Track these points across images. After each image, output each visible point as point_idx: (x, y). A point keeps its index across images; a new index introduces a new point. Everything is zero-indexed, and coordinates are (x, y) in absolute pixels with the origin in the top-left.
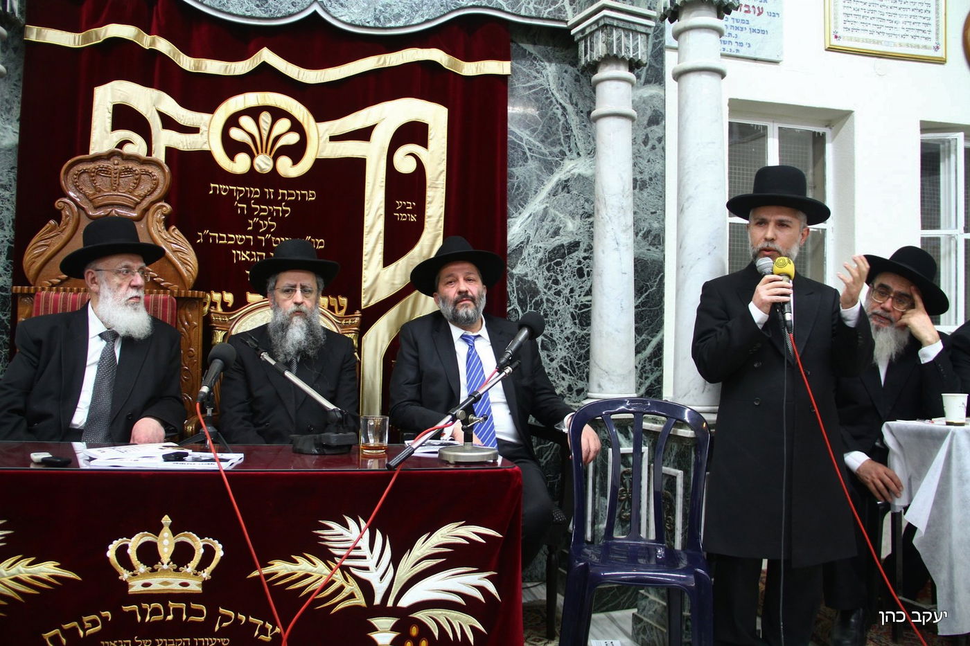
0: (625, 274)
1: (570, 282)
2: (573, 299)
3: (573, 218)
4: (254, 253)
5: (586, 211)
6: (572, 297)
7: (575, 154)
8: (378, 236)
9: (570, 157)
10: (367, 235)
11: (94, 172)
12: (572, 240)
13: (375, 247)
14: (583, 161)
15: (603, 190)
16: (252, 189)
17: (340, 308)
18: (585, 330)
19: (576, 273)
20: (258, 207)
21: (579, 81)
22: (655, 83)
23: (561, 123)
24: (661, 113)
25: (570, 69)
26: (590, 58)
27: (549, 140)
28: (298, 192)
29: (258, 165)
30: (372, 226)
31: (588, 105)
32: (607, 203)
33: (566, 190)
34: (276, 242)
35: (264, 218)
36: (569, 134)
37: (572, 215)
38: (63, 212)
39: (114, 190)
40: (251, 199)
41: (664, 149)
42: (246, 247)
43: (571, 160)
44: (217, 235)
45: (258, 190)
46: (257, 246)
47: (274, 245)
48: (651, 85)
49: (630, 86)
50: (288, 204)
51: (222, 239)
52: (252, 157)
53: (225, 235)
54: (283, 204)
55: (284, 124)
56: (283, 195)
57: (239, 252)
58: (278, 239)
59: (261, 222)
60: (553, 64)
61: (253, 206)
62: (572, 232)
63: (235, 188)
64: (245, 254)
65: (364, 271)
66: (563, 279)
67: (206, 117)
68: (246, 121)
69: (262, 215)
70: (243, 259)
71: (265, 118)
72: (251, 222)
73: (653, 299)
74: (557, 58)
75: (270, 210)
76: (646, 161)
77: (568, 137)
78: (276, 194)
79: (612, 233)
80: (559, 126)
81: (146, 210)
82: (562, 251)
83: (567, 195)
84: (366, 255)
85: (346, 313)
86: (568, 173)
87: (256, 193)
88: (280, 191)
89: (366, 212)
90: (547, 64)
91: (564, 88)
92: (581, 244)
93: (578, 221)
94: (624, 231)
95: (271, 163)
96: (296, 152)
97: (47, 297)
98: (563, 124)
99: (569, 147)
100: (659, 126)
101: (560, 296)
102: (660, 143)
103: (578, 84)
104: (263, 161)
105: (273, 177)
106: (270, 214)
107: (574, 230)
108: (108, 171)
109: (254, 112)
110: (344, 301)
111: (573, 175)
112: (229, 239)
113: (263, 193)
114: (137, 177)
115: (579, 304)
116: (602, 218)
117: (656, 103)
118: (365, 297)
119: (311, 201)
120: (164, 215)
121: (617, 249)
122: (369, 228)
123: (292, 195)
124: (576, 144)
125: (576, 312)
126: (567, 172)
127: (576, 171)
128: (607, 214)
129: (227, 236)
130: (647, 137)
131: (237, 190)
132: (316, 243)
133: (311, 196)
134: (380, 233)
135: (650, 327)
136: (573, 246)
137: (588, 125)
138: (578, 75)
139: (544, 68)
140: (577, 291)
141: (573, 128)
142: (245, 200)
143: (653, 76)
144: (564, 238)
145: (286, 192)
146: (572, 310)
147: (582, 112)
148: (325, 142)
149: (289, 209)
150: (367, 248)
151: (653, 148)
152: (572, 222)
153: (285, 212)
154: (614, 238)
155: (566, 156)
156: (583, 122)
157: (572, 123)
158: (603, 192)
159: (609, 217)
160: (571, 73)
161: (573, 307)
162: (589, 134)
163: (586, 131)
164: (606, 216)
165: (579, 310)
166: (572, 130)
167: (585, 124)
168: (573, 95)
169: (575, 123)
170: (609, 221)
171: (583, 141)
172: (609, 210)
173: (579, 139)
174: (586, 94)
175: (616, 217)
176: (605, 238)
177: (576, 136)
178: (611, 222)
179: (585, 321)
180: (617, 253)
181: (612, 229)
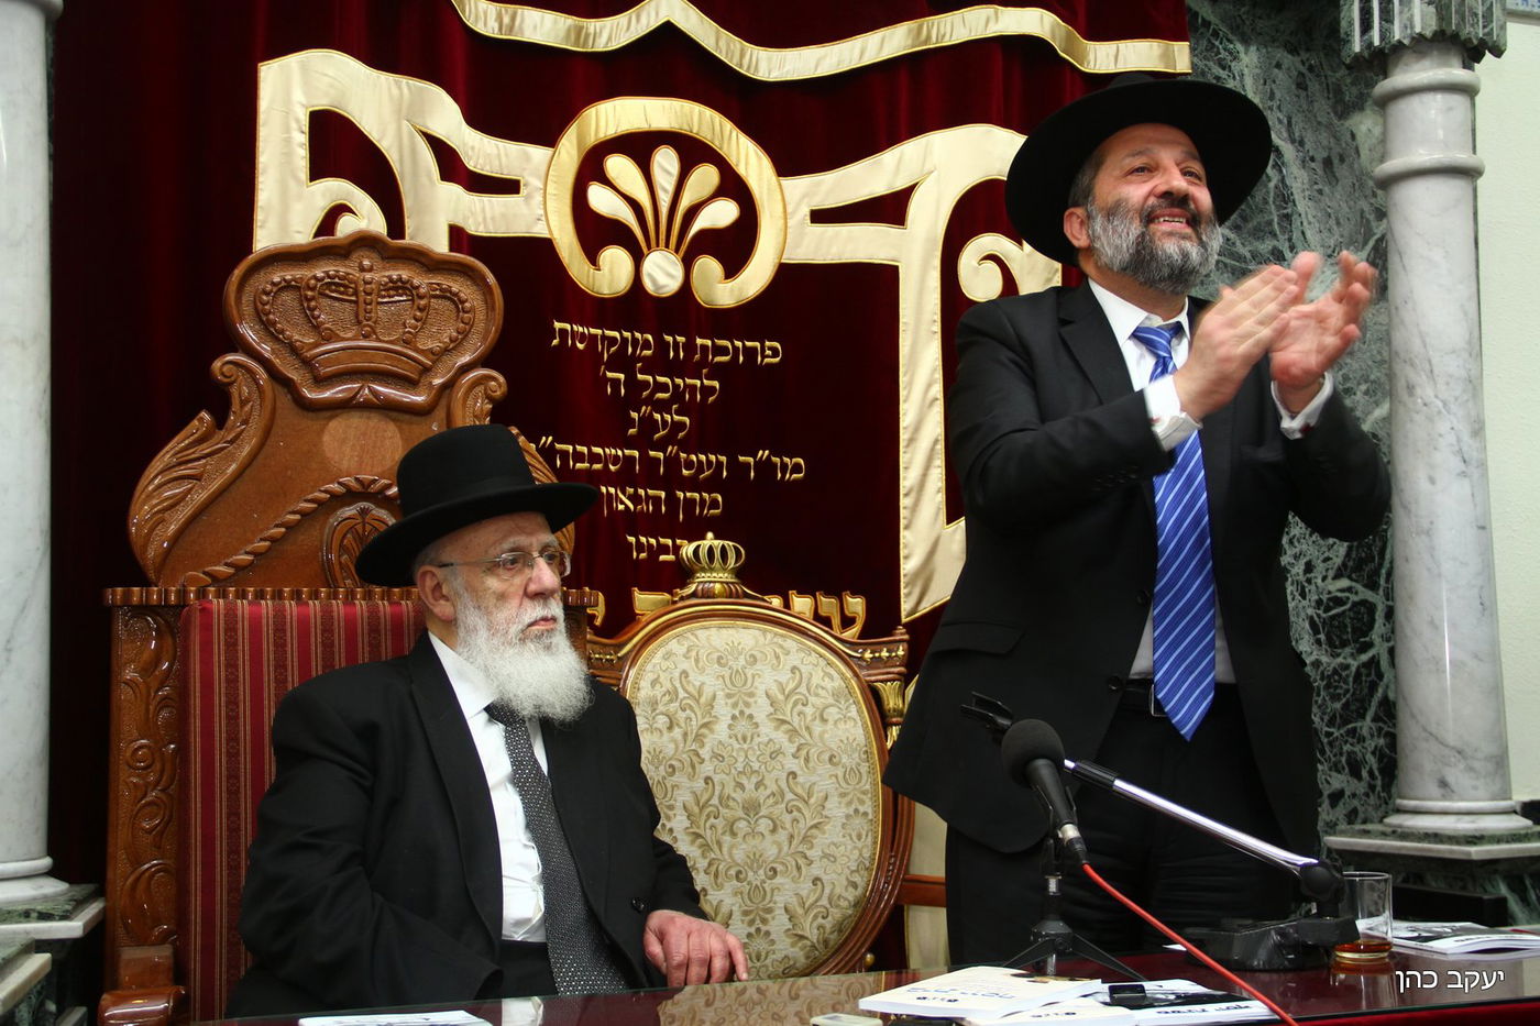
1: (1304, 547)
2: (1313, 587)
4: (641, 492)
6: (1309, 581)
8: (933, 449)
10: (907, 446)
11: (313, 289)
13: (925, 475)
16: (638, 335)
17: (847, 622)
18: (1338, 655)
20: (650, 378)
21: (1306, 89)
23: (1272, 185)
25: (1288, 60)
26: (1382, 38)
27: (1250, 225)
28: (739, 344)
29: (650, 275)
30: (917, 428)
31: (1325, 143)
32: (1436, 371)
34: (689, 465)
35: (663, 407)
36: (1289, 211)
38: (234, 390)
39: (366, 337)
40: (635, 358)
42: (625, 478)
44: (570, 448)
45: (650, 337)
46: (649, 476)
47: (685, 472)
50: (716, 372)
51: (579, 457)
52: (638, 258)
53: (585, 449)
54: (705, 371)
55: (705, 177)
56: (704, 347)
57: (612, 490)
58: (694, 457)
59: (657, 416)
60: (1253, 48)
61: (639, 376)
63: (599, 332)
64: (624, 493)
65: (903, 533)
66: (1291, 542)
67: (538, 153)
68: (620, 167)
69: (659, 400)
70: (621, 507)
71: (666, 161)
72: (635, 415)
74: (1260, 34)
75: (676, 387)
77: (1287, 217)
78: (690, 347)
79: (1452, 438)
80: (1268, 192)
81: (449, 386)
84: (906, 495)
85: (863, 634)
87: (646, 345)
88: (699, 341)
89: (903, 393)
90: (1240, 47)
91: (1275, 104)
95: (679, 272)
96: (734, 246)
97: (231, 613)
98: (1276, 187)
99: (1290, 240)
103: (1303, 94)
104: (659, 267)
105: (683, 308)
106: (677, 394)
108: (346, 287)
109: (639, 146)
110: (856, 605)
112: (594, 458)
113: (662, 347)
114: (423, 302)
115: (1325, 597)
116: (1425, 405)
118: (908, 595)
119: (768, 365)
120: (491, 399)
121: (1463, 474)
122: (910, 430)
123: (723, 351)
124: (1303, 233)
125: (1318, 615)
129: (590, 450)
131: (604, 337)
132: (784, 467)
133: (770, 352)
134: (936, 442)
137: (1327, 189)
138: (1303, 75)
139: (1236, 58)
140: (1320, 567)
141: (1296, 197)
142: (621, 361)
145: (709, 343)
146: (1310, 611)
147: (1312, 159)
148: (802, 223)
149: (716, 384)
150: (907, 479)
153: (707, 391)
154: (1457, 448)
155: (1285, 260)
156: (1316, 183)
157: (1294, 185)
158: (1425, 346)
159: (1442, 401)
160: (1289, 69)
161: (1313, 604)
162: (1329, 210)
163: (1322, 205)
164: (1435, 400)
165: (1325, 612)
166: (1294, 201)
167: (1320, 186)
168: (1293, 121)
169: (1300, 185)
170: (1443, 410)
171: (1317, 225)
172: (1441, 387)
173: (1310, 223)
174: (1319, 119)
175: (1459, 401)
176: (1435, 449)
177: (1303, 216)
178: (1448, 413)
179: (1337, 636)
180: (1466, 483)
181: (1452, 428)
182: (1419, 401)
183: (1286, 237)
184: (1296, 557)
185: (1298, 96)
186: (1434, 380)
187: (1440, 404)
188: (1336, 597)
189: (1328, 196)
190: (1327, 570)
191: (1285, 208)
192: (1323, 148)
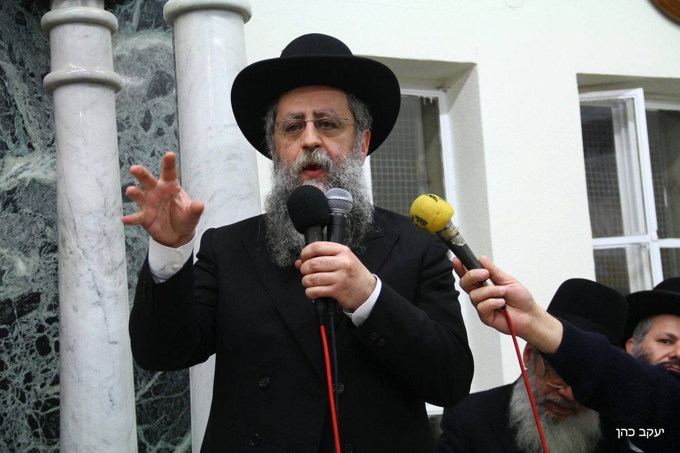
0: (116, 343)
1: (25, 363)
2: (32, 393)
3: (26, 253)
5: (49, 241)
6: (28, 388)
7: (24, 147)
9: (15, 152)
12: (26, 291)
14: (39, 158)
15: (70, 206)
18: (52, 444)
19: (34, 347)
21: (25, 24)
22: (156, 27)
24: (169, 76)
32: (78, 228)
33: (10, 207)
36: (12, 113)
37: (25, 250)
41: (176, 134)
43: (17, 156)
48: (149, 30)
49: (108, 33)
62: (25, 278)
66: (12, 360)
73: (172, 380)
76: (149, 154)
77: (10, 118)
79: (88, 277)
82: (8, 311)
83: (12, 216)
86: (13, 179)
92: (43, 297)
93: (35, 259)
94: (110, 273)
99: (13, 134)
100: (166, 98)
101: (6, 388)
102: (170, 125)
103: (22, 28)
107: (29, 274)
111: (22, 181)
115: (43, 400)
116: (71, 253)
117: (161, 60)
121: (99, 303)
124: (25, 129)
125: (37, 414)
126: (11, 177)
127: (27, 175)
128: (78, 246)
130: (148, 115)
135: (170, 427)
136: (28, 302)
137: (45, 97)
138: (22, 14)
140: (39, 377)
141: (18, 103)
143: (152, 16)
144: (10, 289)
146: (29, 412)
147: (32, 75)
151: (160, 132)
152: (24, 261)
154: (93, 284)
155: (7, 149)
156: (36, 93)
157: (15, 94)
158: (71, 210)
159: (82, 250)
160: (9, 9)
161: (32, 406)
162: (48, 112)
163: (42, 109)
164: (77, 249)
165: (43, 410)
166: (16, 106)
167: (40, 95)
168: (14, 47)
169: (20, 94)
170: (84, 258)
171: (37, 123)
172: (82, 239)
173: (30, 122)
174: (37, 46)
175: (95, 249)
176: (77, 285)
177: (24, 116)
178: (87, 258)
179: (54, 429)
180: (99, 309)
181: (89, 270)
182: (68, 250)
183: (9, 132)
184: (17, 371)
185: (18, 29)
186: (77, 235)
187: (81, 252)
188: (54, 399)
189: (47, 102)
190: (46, 379)
191: (8, 111)
192: (42, 67)
